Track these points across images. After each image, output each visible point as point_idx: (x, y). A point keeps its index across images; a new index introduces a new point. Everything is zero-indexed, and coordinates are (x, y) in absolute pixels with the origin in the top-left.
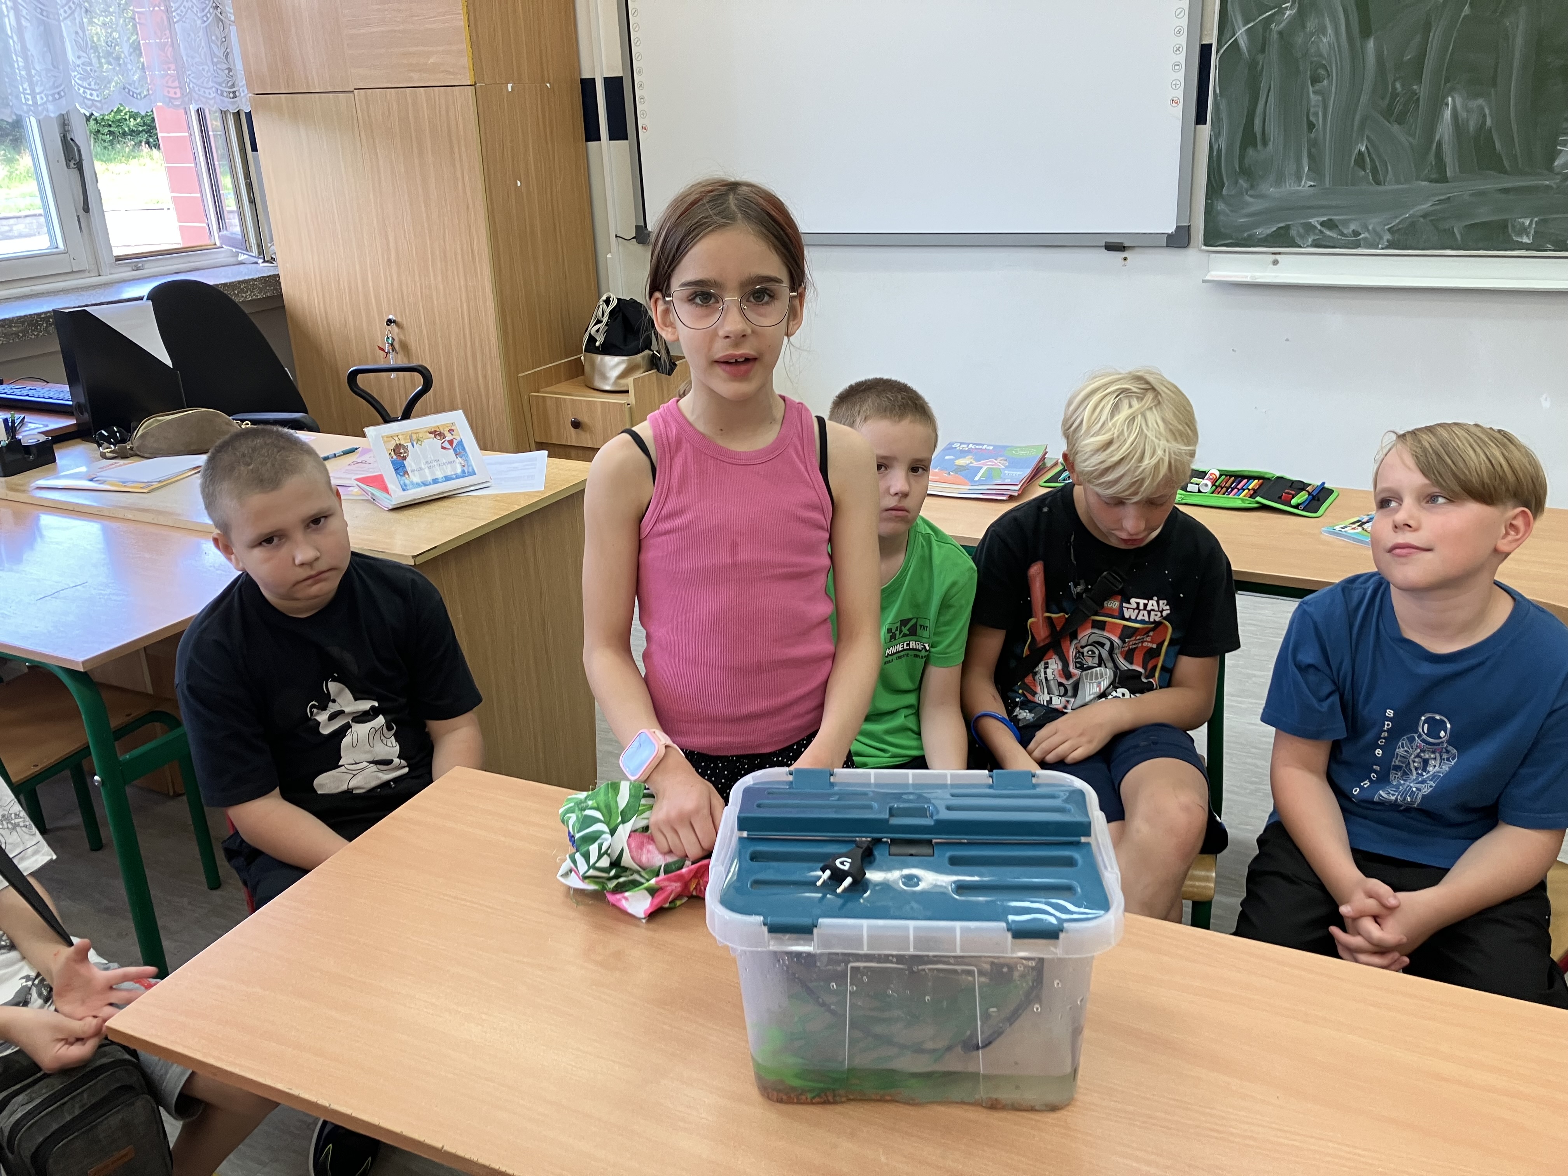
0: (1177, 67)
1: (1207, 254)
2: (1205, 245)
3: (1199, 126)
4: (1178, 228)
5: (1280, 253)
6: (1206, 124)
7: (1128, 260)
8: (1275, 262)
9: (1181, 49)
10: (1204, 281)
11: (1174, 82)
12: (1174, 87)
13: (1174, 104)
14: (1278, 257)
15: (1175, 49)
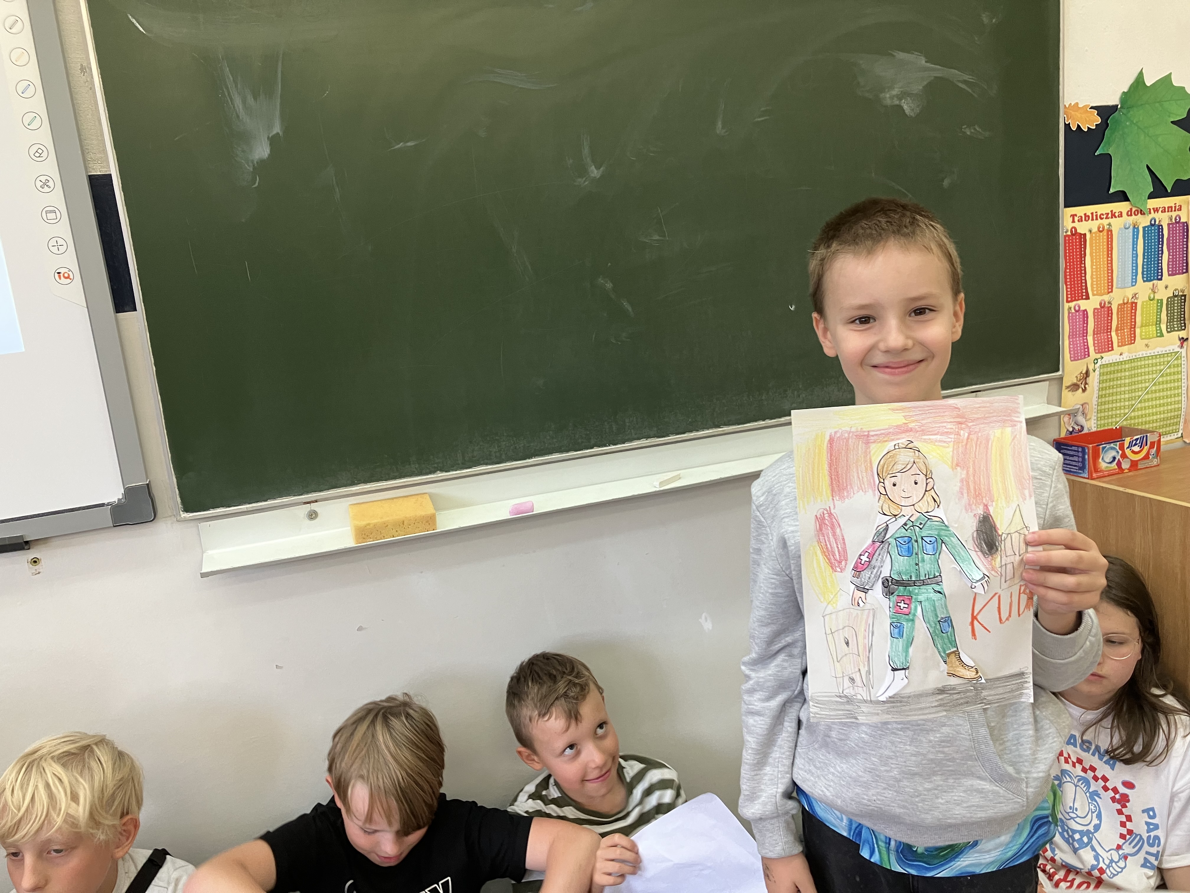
0: (51, 216)
1: (192, 524)
2: (186, 510)
3: (121, 315)
4: (129, 492)
5: (316, 501)
6: (135, 310)
7: (43, 562)
8: (313, 515)
9: (51, 184)
10: (204, 575)
11: (53, 242)
12: (55, 250)
13: (63, 281)
14: (314, 506)
15: (39, 184)
